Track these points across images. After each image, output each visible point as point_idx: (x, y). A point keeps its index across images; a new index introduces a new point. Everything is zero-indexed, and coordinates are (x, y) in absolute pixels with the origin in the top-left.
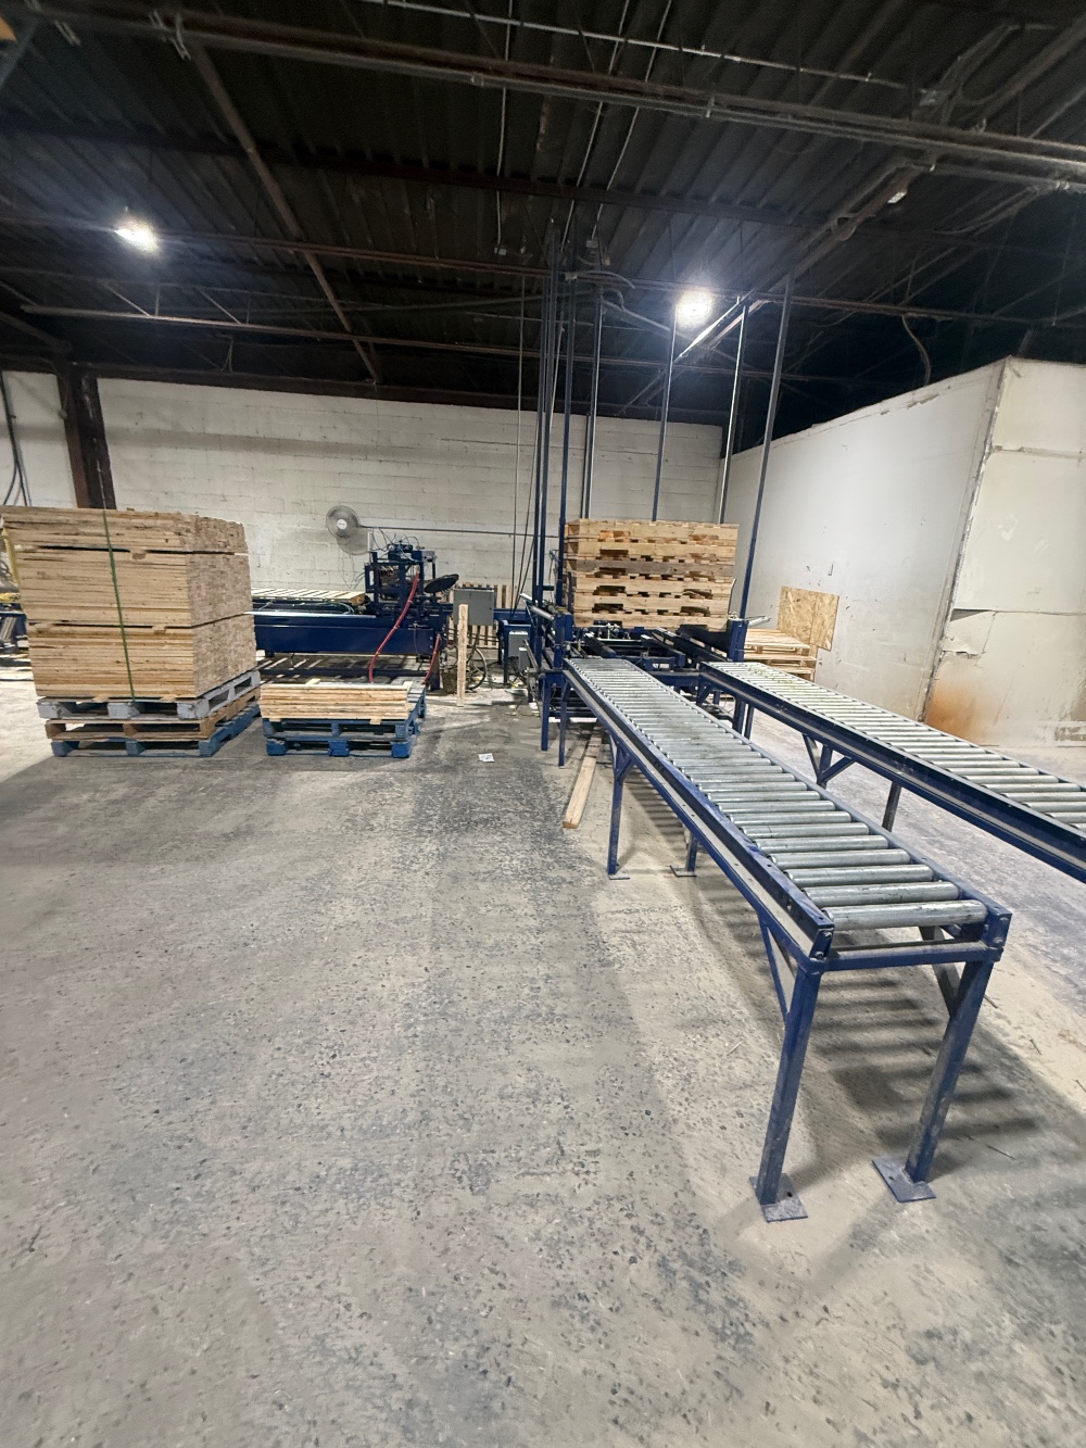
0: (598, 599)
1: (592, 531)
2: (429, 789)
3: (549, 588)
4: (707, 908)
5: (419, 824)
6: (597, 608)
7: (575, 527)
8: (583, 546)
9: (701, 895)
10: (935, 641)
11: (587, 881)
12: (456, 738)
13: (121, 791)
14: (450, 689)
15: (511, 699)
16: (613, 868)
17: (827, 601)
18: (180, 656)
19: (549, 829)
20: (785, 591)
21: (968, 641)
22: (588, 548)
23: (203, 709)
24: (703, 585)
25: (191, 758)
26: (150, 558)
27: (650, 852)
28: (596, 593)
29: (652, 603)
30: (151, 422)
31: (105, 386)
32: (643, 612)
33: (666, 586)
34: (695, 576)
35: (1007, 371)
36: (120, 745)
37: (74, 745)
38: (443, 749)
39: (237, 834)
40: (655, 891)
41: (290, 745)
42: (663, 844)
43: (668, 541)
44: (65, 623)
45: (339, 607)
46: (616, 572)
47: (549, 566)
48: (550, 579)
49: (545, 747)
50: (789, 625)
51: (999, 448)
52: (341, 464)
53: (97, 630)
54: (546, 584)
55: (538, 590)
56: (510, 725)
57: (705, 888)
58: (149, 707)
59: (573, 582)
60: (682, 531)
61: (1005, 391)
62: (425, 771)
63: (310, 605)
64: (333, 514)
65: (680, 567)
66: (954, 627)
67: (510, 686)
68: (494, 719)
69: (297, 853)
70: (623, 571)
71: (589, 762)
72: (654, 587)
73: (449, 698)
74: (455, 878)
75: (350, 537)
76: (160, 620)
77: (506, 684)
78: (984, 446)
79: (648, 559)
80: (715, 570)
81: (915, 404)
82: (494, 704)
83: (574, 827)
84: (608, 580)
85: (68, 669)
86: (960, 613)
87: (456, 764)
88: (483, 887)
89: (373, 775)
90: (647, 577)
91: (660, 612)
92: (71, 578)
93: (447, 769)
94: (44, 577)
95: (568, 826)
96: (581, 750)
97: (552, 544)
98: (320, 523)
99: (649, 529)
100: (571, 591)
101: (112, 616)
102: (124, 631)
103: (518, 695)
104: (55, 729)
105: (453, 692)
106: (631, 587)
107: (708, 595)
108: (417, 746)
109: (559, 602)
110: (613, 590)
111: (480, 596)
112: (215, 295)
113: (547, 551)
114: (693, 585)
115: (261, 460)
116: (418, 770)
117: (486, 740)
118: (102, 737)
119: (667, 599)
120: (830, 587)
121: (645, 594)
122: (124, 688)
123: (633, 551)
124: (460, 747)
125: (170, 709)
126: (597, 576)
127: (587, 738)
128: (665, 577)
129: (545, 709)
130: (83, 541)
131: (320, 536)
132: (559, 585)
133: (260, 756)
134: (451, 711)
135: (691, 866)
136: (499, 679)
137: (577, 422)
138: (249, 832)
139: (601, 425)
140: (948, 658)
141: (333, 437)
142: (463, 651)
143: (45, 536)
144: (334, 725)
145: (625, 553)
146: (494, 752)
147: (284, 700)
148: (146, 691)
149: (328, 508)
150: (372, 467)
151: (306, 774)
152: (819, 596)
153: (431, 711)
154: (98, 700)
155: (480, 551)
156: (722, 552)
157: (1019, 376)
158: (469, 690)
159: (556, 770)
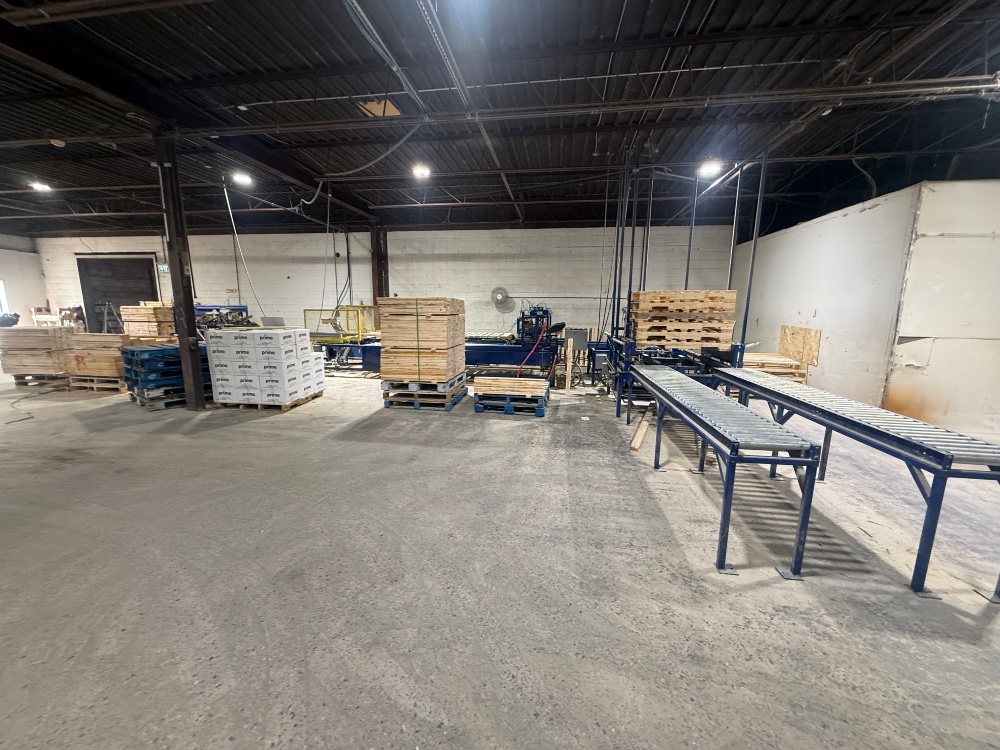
0: (650, 334)
1: (647, 297)
2: (557, 430)
3: (622, 329)
4: (709, 486)
5: (555, 443)
6: (650, 339)
7: (637, 295)
8: (642, 306)
9: (706, 481)
10: (887, 358)
11: (643, 471)
12: (567, 409)
13: (418, 422)
14: (562, 386)
15: (597, 392)
16: (657, 466)
17: (813, 334)
18: (441, 363)
19: (623, 449)
20: (784, 328)
21: (914, 357)
22: (645, 306)
23: (448, 389)
24: (715, 324)
25: (441, 412)
26: (433, 318)
27: (679, 463)
28: (649, 330)
29: (684, 336)
30: (409, 250)
31: (390, 235)
32: (678, 340)
33: (691, 326)
34: (710, 320)
35: (923, 189)
36: (412, 404)
37: (391, 403)
38: (561, 414)
39: (472, 441)
40: (680, 477)
41: (486, 407)
42: (686, 461)
43: (692, 301)
44: (395, 348)
45: (502, 341)
46: (661, 319)
47: (622, 316)
48: (622, 324)
49: (618, 416)
50: (787, 350)
51: (924, 235)
52: (501, 264)
53: (408, 351)
54: (620, 326)
55: (615, 329)
56: (597, 405)
57: (708, 478)
58: (424, 386)
59: (636, 325)
60: (701, 295)
61: (923, 200)
62: (553, 423)
63: (488, 340)
64: (496, 291)
65: (700, 315)
66: (900, 349)
67: (595, 386)
68: (588, 402)
69: (501, 449)
70: (665, 318)
71: (645, 424)
72: (684, 326)
73: (561, 391)
74: (576, 464)
75: (504, 303)
76: (434, 346)
77: (593, 385)
78: (912, 234)
79: (681, 311)
80: (723, 316)
81: (865, 210)
82: (587, 394)
83: (636, 450)
84: (657, 323)
85: (394, 368)
86: (904, 340)
87: (568, 421)
88: (590, 468)
89: (527, 423)
90: (680, 321)
91: (688, 340)
92: (400, 328)
93: (565, 422)
94: (390, 327)
95: (634, 449)
96: (640, 418)
97: (624, 303)
98: (488, 297)
99: (681, 294)
100: (635, 330)
101: (415, 344)
102: (419, 351)
103: (601, 391)
104: (386, 395)
105: (563, 387)
106: (670, 326)
107: (719, 331)
108: (548, 412)
109: (627, 334)
110: (659, 329)
111: (580, 334)
112: (449, 190)
113: (621, 308)
114: (708, 325)
115: (461, 265)
116: (550, 422)
117: (585, 411)
118: (405, 400)
119: (692, 333)
120: (815, 324)
121: (679, 330)
122: (416, 377)
123: (671, 307)
124: (570, 414)
125: (434, 387)
126: (650, 321)
127: (644, 413)
128: (691, 321)
129: (619, 395)
130: (408, 311)
131: (487, 303)
132: (628, 326)
133: (472, 412)
134: (564, 396)
135: (701, 469)
136: (590, 382)
137: (639, 230)
138: (477, 440)
139: (653, 231)
140: (898, 369)
141: (497, 250)
142: (570, 364)
143: (394, 310)
144: (508, 398)
145: (666, 308)
146: (590, 417)
147: (486, 385)
148: (426, 378)
149: (492, 288)
150: (516, 265)
151: (495, 421)
152: (808, 331)
153: (552, 397)
154: (405, 382)
155: (576, 309)
156: (727, 306)
157: (934, 191)
158: (572, 387)
159: (625, 427)
